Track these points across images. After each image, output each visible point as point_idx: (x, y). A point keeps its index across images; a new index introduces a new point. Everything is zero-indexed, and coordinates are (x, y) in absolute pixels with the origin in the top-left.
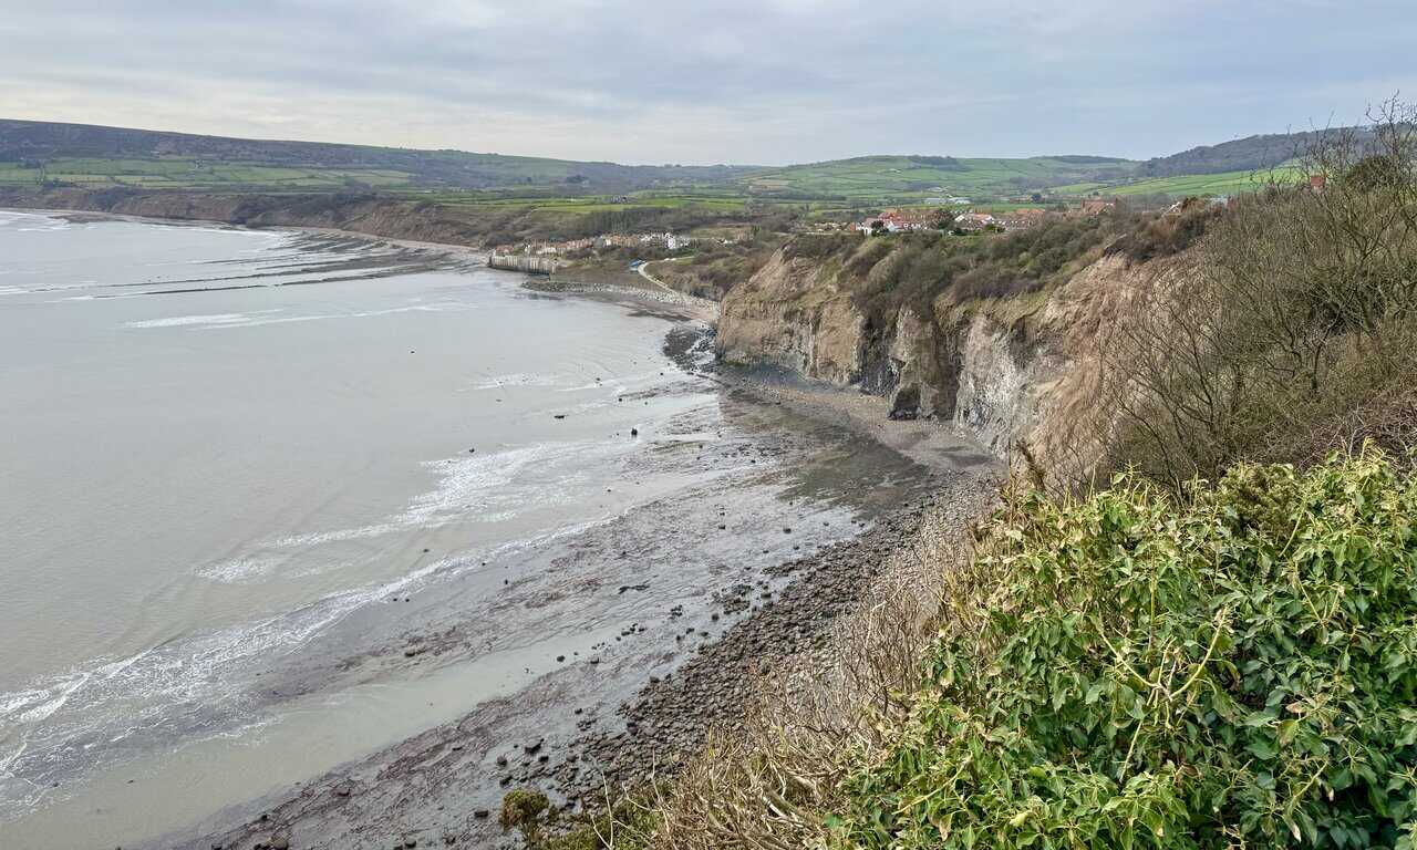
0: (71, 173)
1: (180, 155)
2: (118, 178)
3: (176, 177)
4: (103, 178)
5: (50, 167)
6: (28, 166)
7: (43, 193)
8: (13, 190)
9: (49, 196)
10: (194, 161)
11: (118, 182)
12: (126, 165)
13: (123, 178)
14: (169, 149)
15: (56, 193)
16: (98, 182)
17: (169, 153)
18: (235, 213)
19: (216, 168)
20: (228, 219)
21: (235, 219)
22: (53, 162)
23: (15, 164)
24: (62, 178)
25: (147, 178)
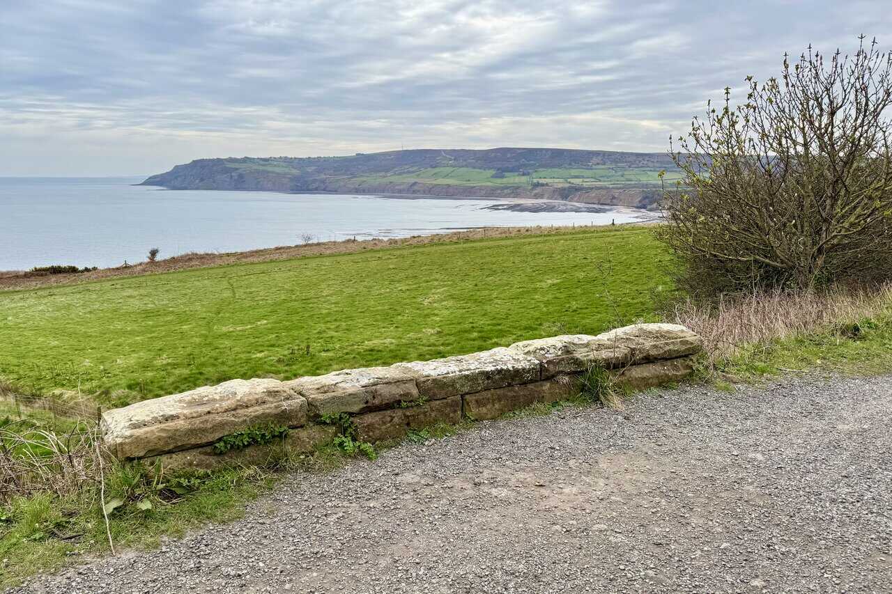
0: (545, 178)
1: (604, 164)
2: (569, 180)
3: (602, 179)
4: (561, 180)
5: (534, 175)
6: (524, 174)
7: (532, 189)
8: (518, 188)
9: (536, 191)
10: (612, 169)
11: (570, 183)
12: (574, 172)
13: (572, 181)
14: (599, 162)
15: (538, 190)
16: (559, 183)
17: (598, 164)
18: (640, 202)
19: (625, 173)
20: (635, 205)
21: (639, 205)
22: (536, 171)
23: (517, 173)
24: (542, 181)
25: (586, 180)
